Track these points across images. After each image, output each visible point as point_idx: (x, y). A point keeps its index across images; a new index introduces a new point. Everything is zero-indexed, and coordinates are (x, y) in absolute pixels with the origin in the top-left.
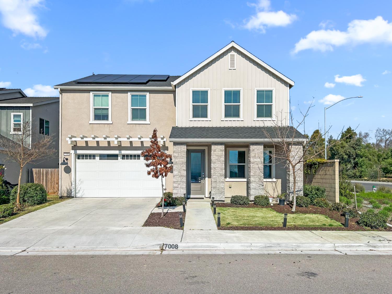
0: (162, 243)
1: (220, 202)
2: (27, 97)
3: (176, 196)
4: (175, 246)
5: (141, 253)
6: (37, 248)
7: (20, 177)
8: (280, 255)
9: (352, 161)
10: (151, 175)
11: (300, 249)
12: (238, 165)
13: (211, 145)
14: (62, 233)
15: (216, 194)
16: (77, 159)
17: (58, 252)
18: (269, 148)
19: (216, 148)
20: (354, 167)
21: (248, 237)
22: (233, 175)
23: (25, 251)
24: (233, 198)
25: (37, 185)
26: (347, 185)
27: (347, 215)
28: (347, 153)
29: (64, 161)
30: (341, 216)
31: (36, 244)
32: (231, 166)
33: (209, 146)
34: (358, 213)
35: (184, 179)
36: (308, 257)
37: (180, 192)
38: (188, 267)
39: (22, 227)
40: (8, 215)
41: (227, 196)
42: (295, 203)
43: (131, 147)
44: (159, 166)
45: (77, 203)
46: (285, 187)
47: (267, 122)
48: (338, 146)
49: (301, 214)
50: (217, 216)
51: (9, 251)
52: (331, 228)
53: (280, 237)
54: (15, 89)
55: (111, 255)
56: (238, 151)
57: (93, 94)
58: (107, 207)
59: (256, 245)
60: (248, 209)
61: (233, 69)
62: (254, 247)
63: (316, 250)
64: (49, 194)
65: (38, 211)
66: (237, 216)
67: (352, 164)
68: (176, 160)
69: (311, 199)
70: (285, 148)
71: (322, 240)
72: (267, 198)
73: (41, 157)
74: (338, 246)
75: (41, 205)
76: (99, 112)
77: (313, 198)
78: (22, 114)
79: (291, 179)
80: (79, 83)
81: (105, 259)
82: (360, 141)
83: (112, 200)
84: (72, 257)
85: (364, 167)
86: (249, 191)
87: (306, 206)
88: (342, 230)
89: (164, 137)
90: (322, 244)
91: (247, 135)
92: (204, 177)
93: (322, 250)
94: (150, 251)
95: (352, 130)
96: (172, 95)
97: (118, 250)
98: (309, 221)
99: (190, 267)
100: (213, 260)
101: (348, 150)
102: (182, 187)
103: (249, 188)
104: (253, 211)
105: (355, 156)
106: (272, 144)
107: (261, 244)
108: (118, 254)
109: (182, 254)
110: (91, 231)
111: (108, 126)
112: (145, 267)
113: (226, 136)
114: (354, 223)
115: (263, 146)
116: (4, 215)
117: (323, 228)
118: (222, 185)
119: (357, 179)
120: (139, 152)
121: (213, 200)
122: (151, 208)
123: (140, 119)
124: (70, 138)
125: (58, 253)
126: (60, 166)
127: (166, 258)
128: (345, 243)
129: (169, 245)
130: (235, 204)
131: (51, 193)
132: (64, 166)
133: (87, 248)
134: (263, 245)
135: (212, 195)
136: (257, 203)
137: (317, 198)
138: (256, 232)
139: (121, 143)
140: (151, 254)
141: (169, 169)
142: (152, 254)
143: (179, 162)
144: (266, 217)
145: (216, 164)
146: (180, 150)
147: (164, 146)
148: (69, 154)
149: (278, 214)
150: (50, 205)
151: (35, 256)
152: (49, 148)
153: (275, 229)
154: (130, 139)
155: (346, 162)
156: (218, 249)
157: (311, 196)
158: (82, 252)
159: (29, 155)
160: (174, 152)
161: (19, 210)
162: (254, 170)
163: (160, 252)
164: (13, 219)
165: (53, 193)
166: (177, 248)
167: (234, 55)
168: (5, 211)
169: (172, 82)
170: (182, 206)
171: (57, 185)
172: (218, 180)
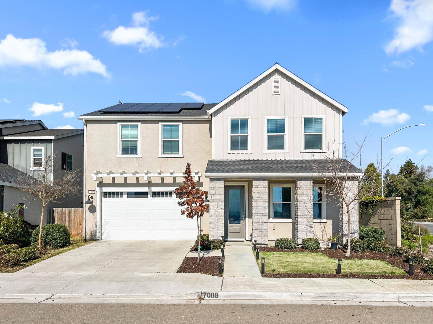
0: (200, 291)
1: (262, 246)
2: (48, 129)
3: (213, 239)
4: (215, 295)
5: (177, 302)
6: (63, 296)
7: (42, 217)
8: (335, 306)
9: (413, 199)
10: (186, 215)
11: (359, 300)
12: (283, 204)
13: (252, 180)
14: (89, 279)
15: (258, 237)
16: (103, 198)
17: (86, 300)
18: (319, 184)
19: (258, 184)
20: (415, 206)
21: (297, 286)
22: (277, 215)
23: (50, 298)
24: (277, 241)
25: (60, 226)
26: (409, 226)
27: (411, 261)
28: (407, 189)
29: (89, 199)
30: (404, 262)
31: (61, 292)
32: (274, 205)
33: (250, 181)
34: (425, 259)
35: (222, 220)
36: (368, 309)
37: (217, 234)
38: (231, 318)
39: (46, 272)
40: (30, 259)
41: (271, 239)
42: (349, 247)
43: (162, 184)
44: (194, 205)
45: (103, 247)
46: (337, 228)
47: (316, 155)
48: (396, 182)
49: (357, 260)
50: (260, 261)
51: (33, 298)
52: (393, 276)
53: (334, 286)
54: (34, 121)
55: (144, 304)
56: (283, 187)
57: (121, 125)
58: (137, 250)
59: (306, 294)
60: (295, 254)
61: (277, 95)
62: (304, 297)
63: (376, 301)
64: (72, 236)
65: (61, 254)
66: (283, 261)
67: (413, 203)
68: (213, 198)
69: (367, 242)
70: (337, 185)
71: (384, 290)
72: (316, 242)
73: (64, 195)
74: (402, 297)
75: (65, 249)
76: (127, 145)
77: (370, 241)
78: (42, 148)
79: (345, 219)
80: (104, 112)
81: (138, 308)
82: (422, 176)
83: (142, 242)
84: (102, 306)
85: (428, 206)
86: (296, 233)
87: (362, 251)
88: (406, 278)
89: (199, 172)
90: (384, 294)
91: (294, 169)
92: (243, 218)
93: (384, 301)
94: (187, 300)
95: (412, 163)
96: (207, 125)
97: (152, 298)
98: (367, 268)
99: (234, 318)
100: (259, 311)
101: (409, 187)
102: (219, 228)
103: (296, 230)
104: (301, 256)
105: (416, 194)
106: (322, 179)
107: (312, 294)
108: (152, 302)
109: (223, 304)
110: (120, 277)
111: (137, 161)
112: (183, 317)
113: (269, 170)
114: (419, 271)
115: (312, 182)
116: (25, 259)
117: (383, 276)
118: (264, 227)
119: (419, 220)
120: (172, 189)
121: (255, 244)
122: (186, 252)
123: (172, 153)
124: (96, 174)
125: (86, 302)
126: (84, 205)
127: (205, 308)
128: (411, 294)
129: (208, 293)
130: (281, 248)
131: (74, 235)
132: (88, 205)
133: (117, 296)
134: (316, 295)
135: (253, 237)
136: (305, 246)
137: (375, 242)
138: (307, 280)
139: (151, 180)
140: (188, 303)
141: (206, 207)
142: (190, 304)
143: (217, 200)
144: (317, 264)
145: (258, 202)
146: (217, 186)
147: (199, 182)
148: (94, 191)
149: (330, 260)
150: (74, 248)
151: (61, 304)
152: (73, 185)
153: (328, 276)
154: (161, 174)
155: (406, 200)
156: (264, 299)
157: (367, 239)
158: (112, 300)
159: (51, 193)
160: (210, 188)
161: (41, 253)
162: (302, 210)
163: (199, 302)
164: (35, 263)
165: (77, 235)
166: (217, 297)
167: (278, 79)
168: (26, 255)
169: (208, 110)
170: (220, 250)
171: (81, 227)
172: (260, 220)
